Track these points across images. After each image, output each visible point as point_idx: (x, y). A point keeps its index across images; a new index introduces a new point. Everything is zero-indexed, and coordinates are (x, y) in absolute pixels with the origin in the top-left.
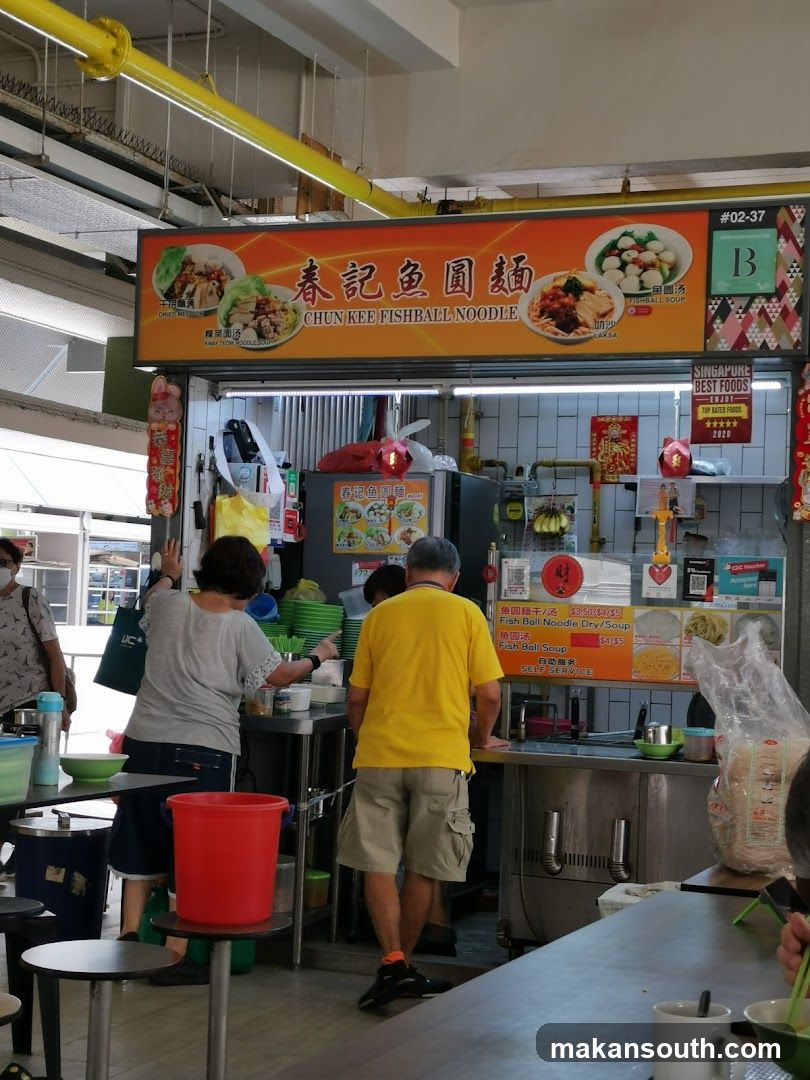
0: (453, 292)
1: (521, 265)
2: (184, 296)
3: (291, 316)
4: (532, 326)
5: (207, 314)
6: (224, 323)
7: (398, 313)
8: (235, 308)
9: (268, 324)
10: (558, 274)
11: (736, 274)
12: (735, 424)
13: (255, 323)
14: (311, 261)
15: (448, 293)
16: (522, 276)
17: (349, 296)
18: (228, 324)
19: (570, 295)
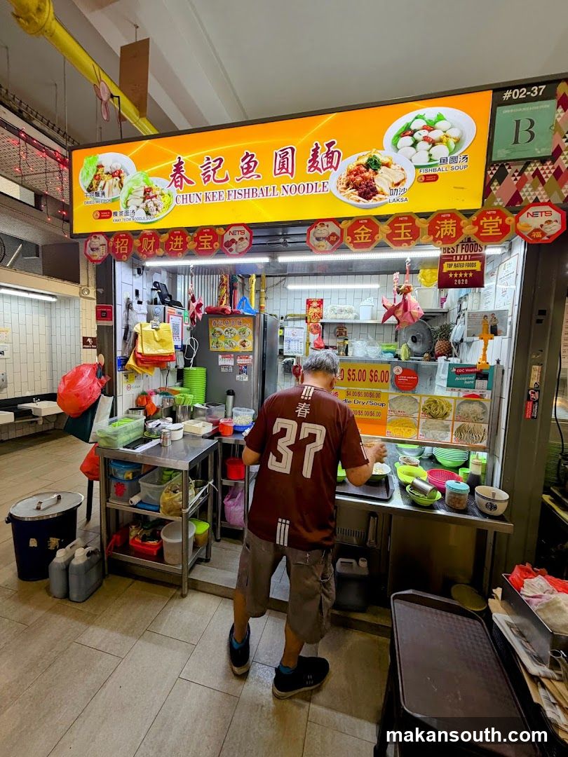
0: (279, 174)
1: (332, 149)
2: (99, 189)
3: (167, 198)
4: (340, 196)
5: (113, 200)
6: (125, 206)
8: (130, 196)
9: (152, 205)
10: (361, 154)
11: (516, 142)
12: (471, 275)
13: (144, 205)
14: (179, 158)
16: (332, 158)
17: (205, 182)
18: (127, 207)
19: (370, 170)
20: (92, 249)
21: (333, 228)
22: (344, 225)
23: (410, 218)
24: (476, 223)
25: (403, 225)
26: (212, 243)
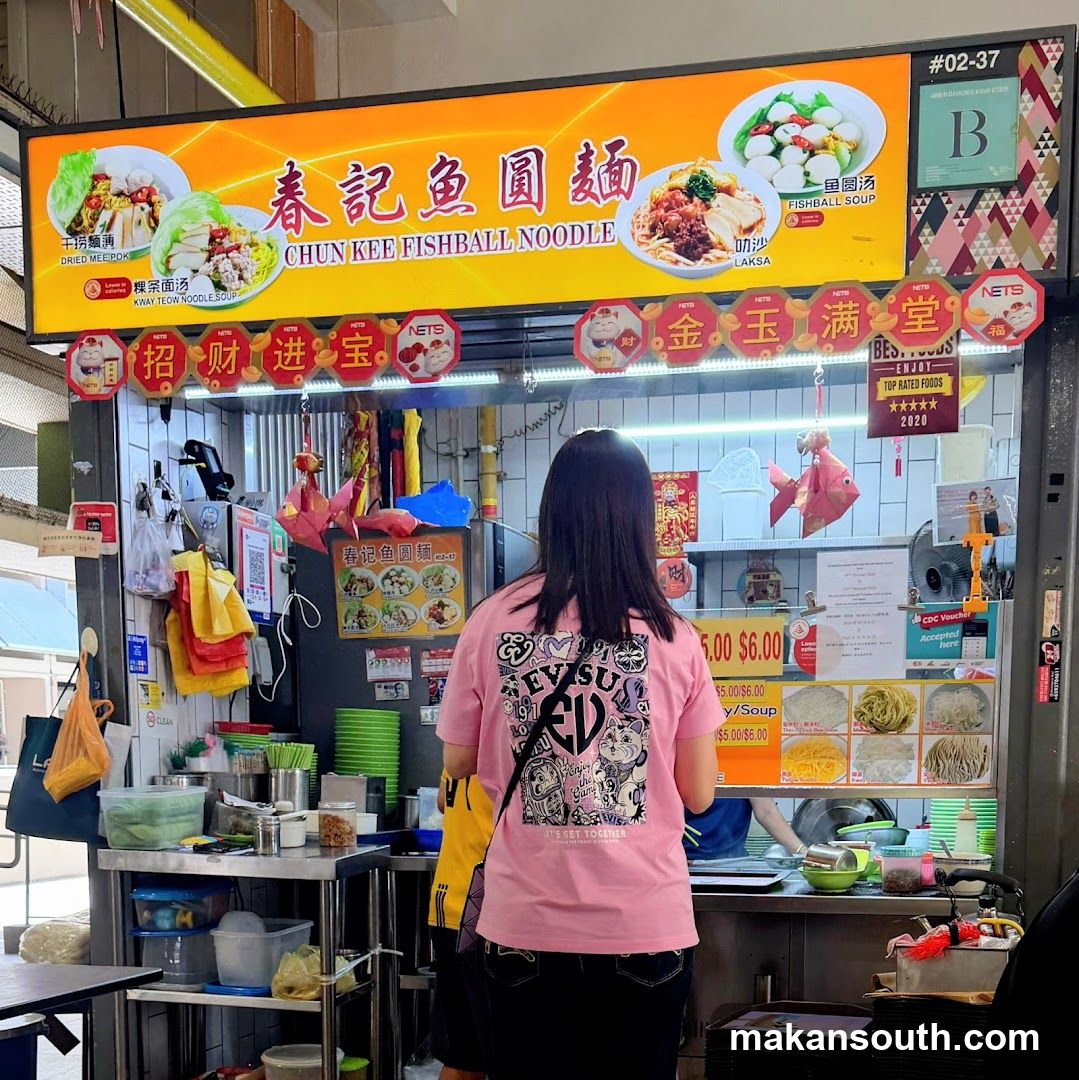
0: (514, 203)
1: (618, 155)
2: (98, 230)
3: (264, 253)
4: (639, 252)
5: (134, 255)
6: (162, 268)
7: (430, 241)
8: (176, 245)
9: (229, 267)
10: (676, 167)
11: (957, 153)
12: (933, 404)
13: (209, 267)
14: (291, 164)
15: (505, 206)
16: (619, 173)
17: (352, 218)
18: (168, 271)
19: (696, 199)
20: (85, 370)
21: (626, 320)
22: (651, 312)
23: (776, 297)
24: (893, 309)
25: (762, 313)
26: (371, 353)
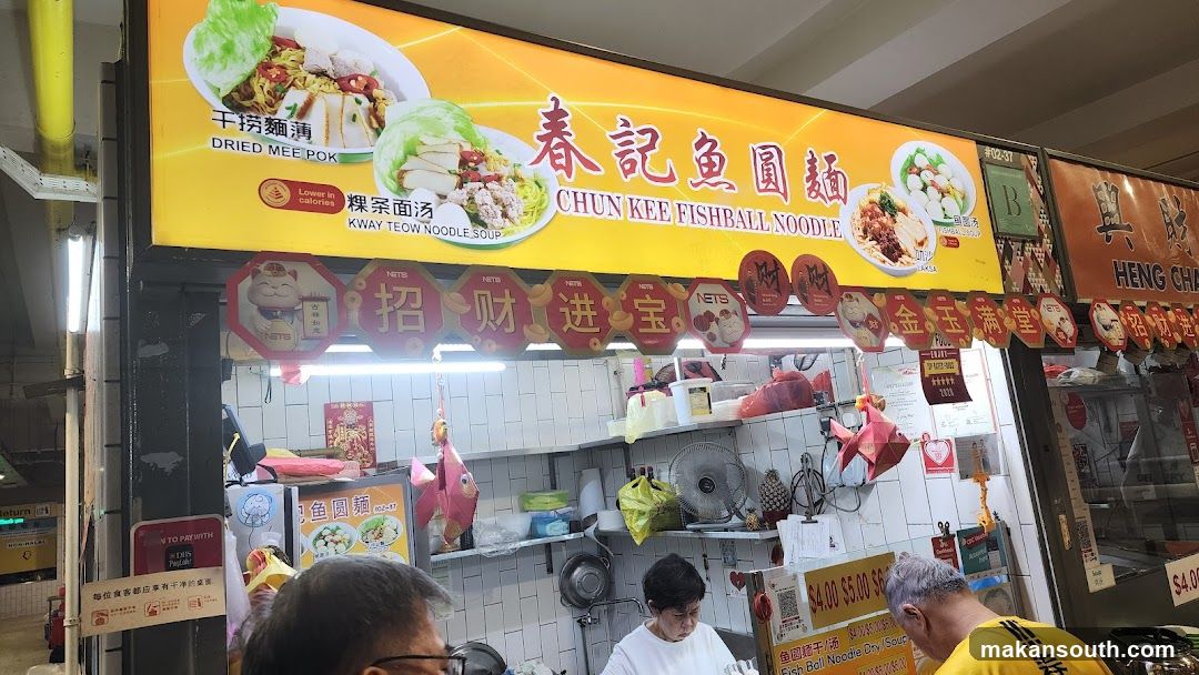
0: (766, 190)
1: (833, 167)
2: (282, 113)
3: (532, 191)
4: (859, 248)
5: (347, 159)
6: (393, 185)
7: (702, 211)
8: (412, 159)
9: (489, 200)
11: (1009, 212)
13: (462, 195)
14: (555, 100)
15: (759, 190)
16: (836, 181)
17: (626, 173)
18: (401, 189)
19: (887, 214)
21: (866, 304)
22: (879, 300)
24: (1011, 315)
25: (945, 309)
26: (667, 318)
